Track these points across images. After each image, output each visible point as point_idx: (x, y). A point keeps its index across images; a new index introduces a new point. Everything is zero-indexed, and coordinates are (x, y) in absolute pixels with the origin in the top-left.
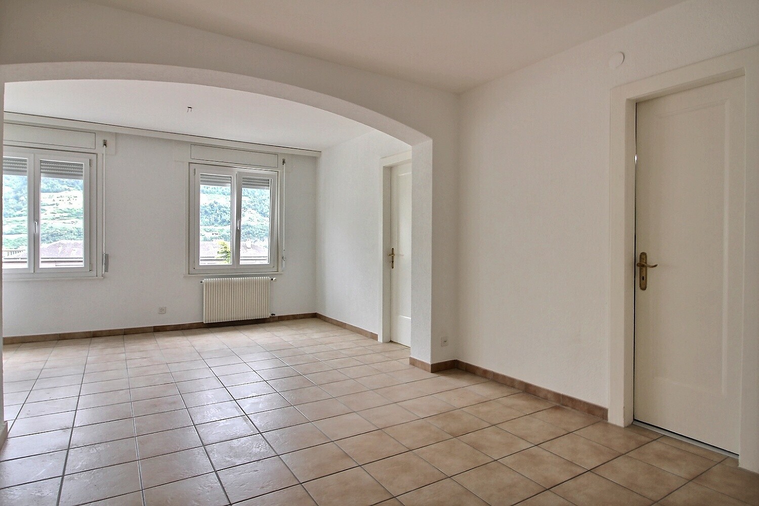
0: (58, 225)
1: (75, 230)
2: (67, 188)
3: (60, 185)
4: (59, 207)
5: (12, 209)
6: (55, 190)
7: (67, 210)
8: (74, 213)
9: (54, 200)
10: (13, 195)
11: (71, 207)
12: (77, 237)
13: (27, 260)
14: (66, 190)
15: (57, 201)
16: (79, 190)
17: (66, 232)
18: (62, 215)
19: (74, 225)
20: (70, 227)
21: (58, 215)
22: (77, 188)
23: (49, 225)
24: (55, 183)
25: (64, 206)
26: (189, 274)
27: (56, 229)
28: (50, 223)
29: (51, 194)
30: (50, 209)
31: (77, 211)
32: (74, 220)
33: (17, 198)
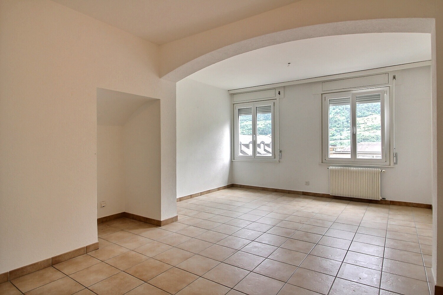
0: (367, 134)
1: (375, 136)
2: (371, 113)
3: (367, 113)
4: (367, 124)
5: (346, 127)
6: (365, 115)
7: (371, 126)
8: (375, 127)
9: (364, 121)
10: (346, 120)
11: (373, 124)
12: (376, 140)
13: (350, 153)
14: (370, 115)
15: (366, 121)
16: (377, 114)
17: (371, 138)
18: (368, 128)
19: (375, 134)
20: (373, 135)
21: (366, 129)
22: (376, 113)
23: (362, 134)
24: (365, 112)
25: (369, 124)
26: (322, 163)
27: (365, 136)
28: (363, 133)
29: (363, 118)
30: (362, 126)
31: (376, 126)
32: (375, 131)
33: (347, 122)
